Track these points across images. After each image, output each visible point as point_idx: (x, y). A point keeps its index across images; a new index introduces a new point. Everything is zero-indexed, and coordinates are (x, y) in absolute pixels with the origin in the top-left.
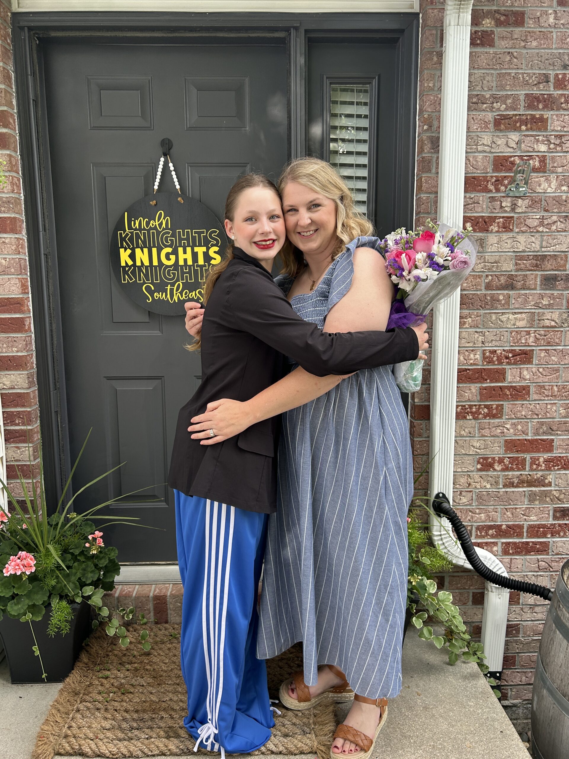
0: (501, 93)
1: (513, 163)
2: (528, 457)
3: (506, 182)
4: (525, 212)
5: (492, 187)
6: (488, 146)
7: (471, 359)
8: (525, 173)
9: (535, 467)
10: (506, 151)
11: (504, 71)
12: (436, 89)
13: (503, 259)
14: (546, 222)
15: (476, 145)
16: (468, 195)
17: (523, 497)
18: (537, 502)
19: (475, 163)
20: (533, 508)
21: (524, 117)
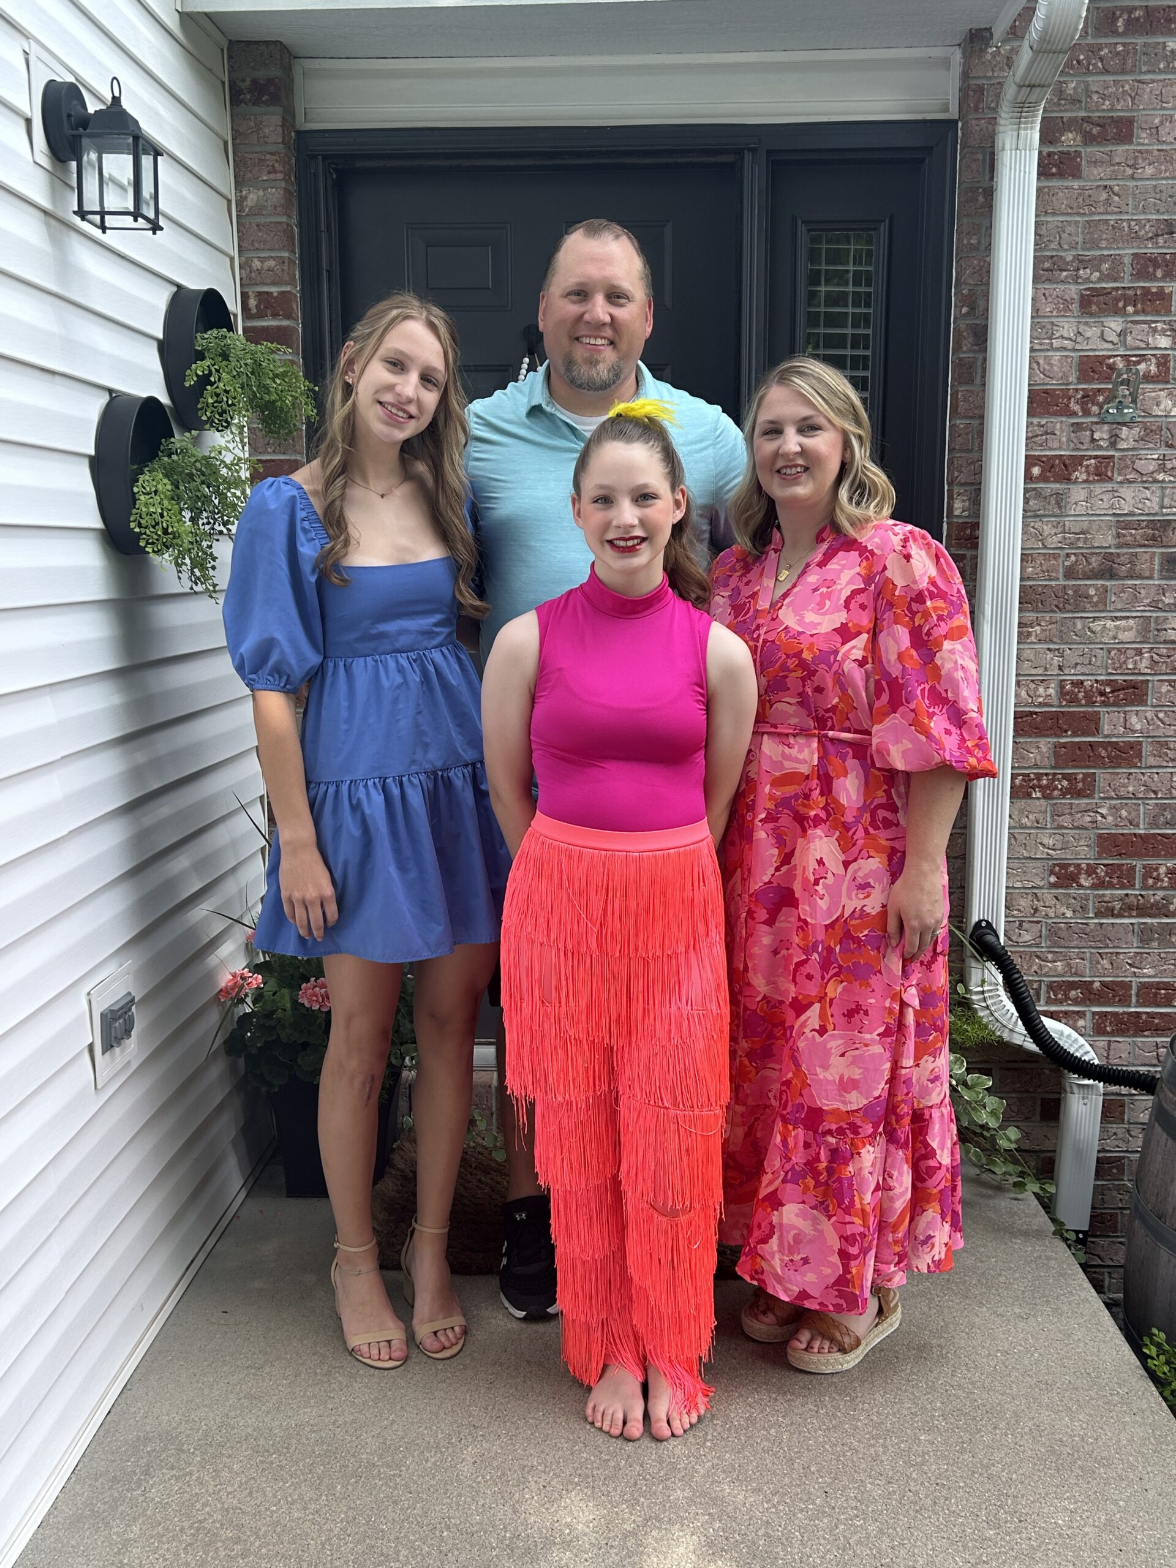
0: (1092, 253)
1: (1112, 367)
2: (1138, 864)
3: (1101, 399)
4: (1134, 449)
5: (1076, 408)
6: (1070, 339)
7: (1040, 696)
8: (1131, 384)
9: (1151, 881)
10: (1100, 347)
11: (1097, 218)
12: (982, 247)
13: (1095, 527)
14: (1169, 465)
15: (1051, 338)
16: (1035, 421)
17: (1130, 934)
18: (1155, 944)
19: (1047, 368)
20: (1148, 953)
21: (1131, 293)
